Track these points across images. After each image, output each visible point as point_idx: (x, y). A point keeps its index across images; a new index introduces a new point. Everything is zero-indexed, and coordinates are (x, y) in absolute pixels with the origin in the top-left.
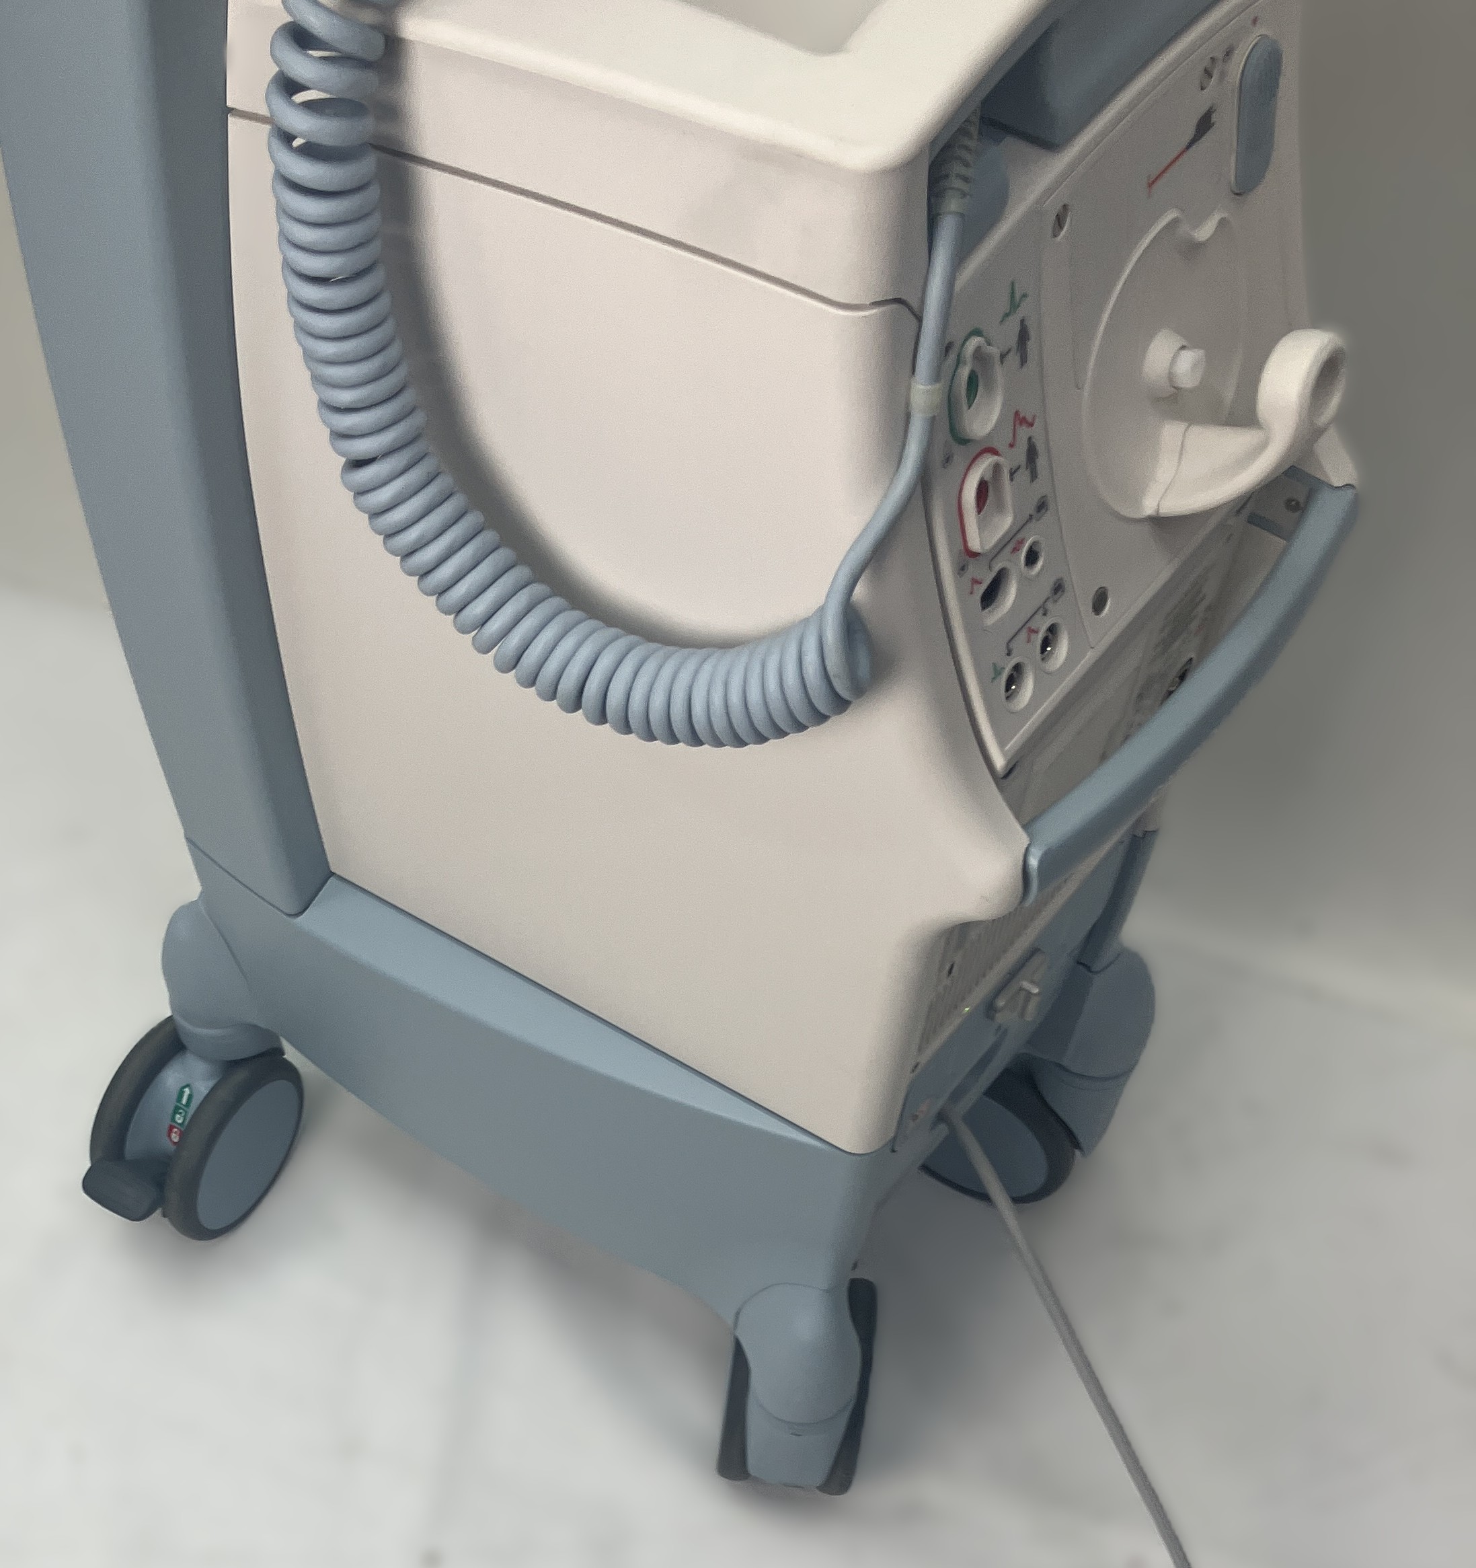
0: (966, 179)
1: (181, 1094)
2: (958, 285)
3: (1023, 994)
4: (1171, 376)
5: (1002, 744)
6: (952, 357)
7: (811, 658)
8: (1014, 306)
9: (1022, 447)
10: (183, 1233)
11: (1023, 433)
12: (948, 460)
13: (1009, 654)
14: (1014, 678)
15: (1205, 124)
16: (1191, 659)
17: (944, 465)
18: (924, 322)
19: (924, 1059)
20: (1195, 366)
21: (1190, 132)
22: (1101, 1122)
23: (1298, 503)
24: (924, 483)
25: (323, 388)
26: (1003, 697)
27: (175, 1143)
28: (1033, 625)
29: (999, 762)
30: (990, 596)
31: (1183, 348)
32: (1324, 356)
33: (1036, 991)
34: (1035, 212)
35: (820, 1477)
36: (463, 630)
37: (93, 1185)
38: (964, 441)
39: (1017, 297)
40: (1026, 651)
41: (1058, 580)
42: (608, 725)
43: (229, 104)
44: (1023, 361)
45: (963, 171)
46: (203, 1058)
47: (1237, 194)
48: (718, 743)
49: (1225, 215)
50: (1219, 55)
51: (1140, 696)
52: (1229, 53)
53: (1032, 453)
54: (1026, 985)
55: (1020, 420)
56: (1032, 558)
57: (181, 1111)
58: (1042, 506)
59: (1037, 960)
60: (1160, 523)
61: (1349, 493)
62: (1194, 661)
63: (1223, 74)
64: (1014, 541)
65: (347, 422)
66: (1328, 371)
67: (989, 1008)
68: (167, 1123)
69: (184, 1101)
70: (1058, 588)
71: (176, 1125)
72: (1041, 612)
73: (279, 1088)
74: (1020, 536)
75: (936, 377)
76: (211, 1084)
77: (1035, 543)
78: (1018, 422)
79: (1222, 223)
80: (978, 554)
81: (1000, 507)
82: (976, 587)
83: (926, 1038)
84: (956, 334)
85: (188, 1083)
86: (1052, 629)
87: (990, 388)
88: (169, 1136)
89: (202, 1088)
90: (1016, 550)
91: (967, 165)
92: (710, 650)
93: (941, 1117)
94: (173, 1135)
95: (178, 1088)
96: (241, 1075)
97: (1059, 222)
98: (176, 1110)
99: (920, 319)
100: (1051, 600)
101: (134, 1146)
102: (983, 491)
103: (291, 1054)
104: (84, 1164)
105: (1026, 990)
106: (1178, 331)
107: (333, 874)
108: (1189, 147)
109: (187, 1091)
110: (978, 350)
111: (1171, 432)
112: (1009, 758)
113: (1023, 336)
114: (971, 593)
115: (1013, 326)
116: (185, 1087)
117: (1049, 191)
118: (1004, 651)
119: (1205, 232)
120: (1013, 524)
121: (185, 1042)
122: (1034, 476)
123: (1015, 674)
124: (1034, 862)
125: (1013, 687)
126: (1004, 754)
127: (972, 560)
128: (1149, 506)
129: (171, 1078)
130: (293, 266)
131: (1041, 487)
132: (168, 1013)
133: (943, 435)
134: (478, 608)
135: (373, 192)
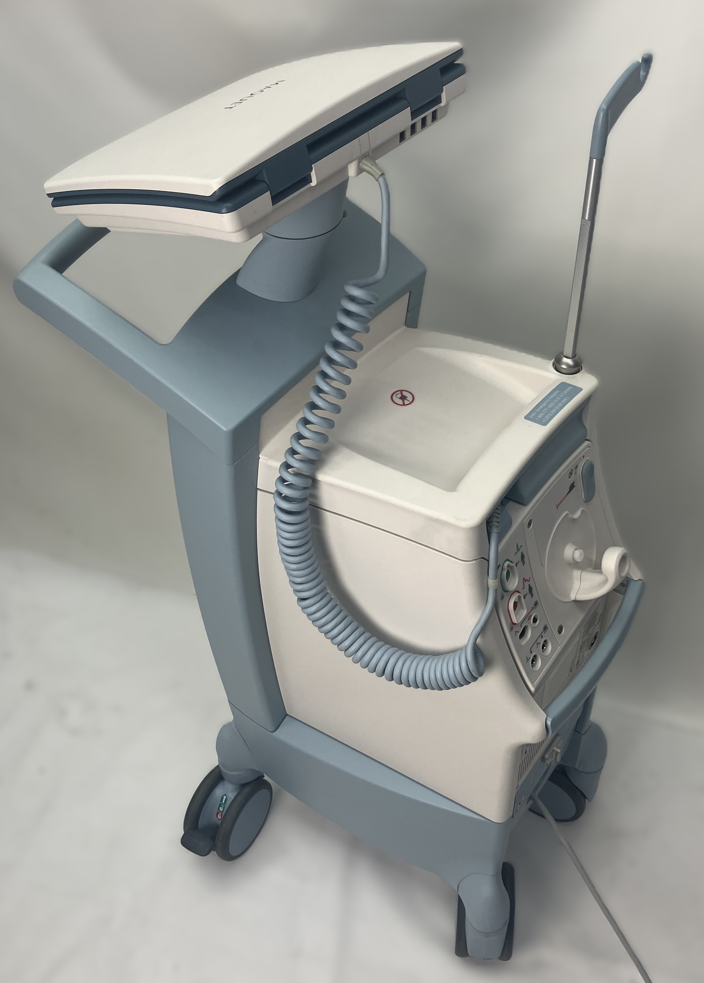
0: (498, 522)
1: (222, 798)
2: (500, 549)
3: (554, 752)
4: (573, 558)
5: (532, 683)
6: (500, 569)
7: (464, 664)
8: (518, 550)
9: (527, 588)
10: (223, 859)
11: (527, 584)
12: (503, 598)
13: (531, 653)
14: (534, 660)
15: (572, 487)
16: (598, 632)
17: (501, 599)
18: (490, 562)
19: (520, 783)
20: (581, 555)
21: (568, 490)
22: (594, 787)
23: (624, 584)
24: (496, 605)
25: (291, 577)
26: (531, 667)
27: (219, 819)
28: (538, 641)
29: (532, 689)
30: (523, 634)
31: (576, 549)
32: (621, 557)
33: (559, 751)
34: (522, 523)
35: (499, 953)
36: (341, 650)
37: (186, 842)
38: (506, 591)
39: (519, 547)
40: (537, 650)
41: (545, 626)
42: (393, 681)
43: (258, 488)
44: (524, 563)
45: (498, 520)
46: (232, 783)
47: (585, 502)
48: (433, 689)
49: (582, 509)
50: (574, 468)
51: (581, 648)
52: (576, 467)
53: (530, 589)
54: (555, 749)
55: (525, 580)
56: (535, 620)
57: (222, 805)
58: (536, 604)
59: (558, 738)
60: (577, 602)
61: (641, 582)
62: (599, 632)
63: (576, 473)
64: (528, 616)
65: (299, 587)
66: (623, 560)
67: (543, 759)
68: (217, 811)
69: (223, 802)
70: (545, 628)
71: (220, 812)
72: (541, 636)
73: (263, 793)
74: (530, 615)
75: (496, 578)
76: (235, 794)
77: (535, 616)
78: (524, 581)
79: (583, 511)
80: (516, 624)
81: (522, 607)
82: (517, 633)
83: (520, 776)
84: (500, 562)
85: (225, 794)
86: (545, 641)
87: (514, 574)
88: (217, 816)
89: (232, 796)
90: (529, 619)
91: (498, 518)
92: (430, 656)
93: (531, 798)
94: (218, 816)
95: (222, 795)
96: (247, 790)
97: (529, 524)
98: (220, 805)
99: (488, 561)
100: (543, 633)
101: (202, 823)
102: (515, 604)
103: (266, 778)
104: (181, 832)
105: (556, 751)
106: (574, 544)
107: (288, 715)
108: (568, 494)
109: (225, 797)
110: (508, 566)
111: (576, 573)
112: (536, 687)
113: (523, 557)
114: (516, 636)
115: (519, 554)
116: (224, 795)
117: (525, 517)
118: (530, 652)
119: (577, 515)
120: (527, 612)
121: (224, 776)
122: (532, 595)
123: (534, 658)
124: (549, 723)
125: (534, 663)
126: (533, 686)
127: (514, 626)
128: (573, 597)
129: (219, 792)
130: (282, 543)
131: (535, 598)
132: (218, 764)
133: (500, 590)
134: (347, 643)
135: (307, 514)
